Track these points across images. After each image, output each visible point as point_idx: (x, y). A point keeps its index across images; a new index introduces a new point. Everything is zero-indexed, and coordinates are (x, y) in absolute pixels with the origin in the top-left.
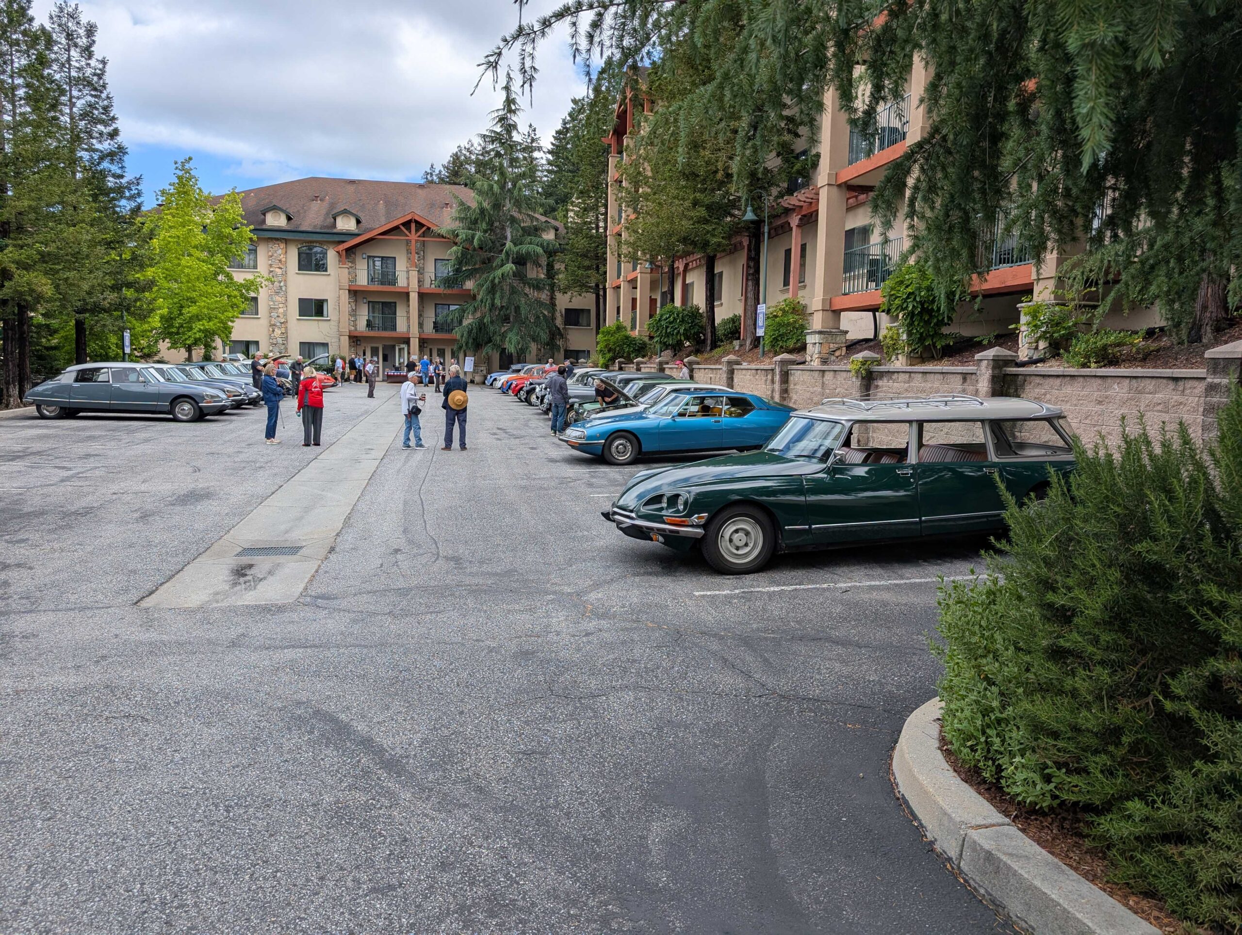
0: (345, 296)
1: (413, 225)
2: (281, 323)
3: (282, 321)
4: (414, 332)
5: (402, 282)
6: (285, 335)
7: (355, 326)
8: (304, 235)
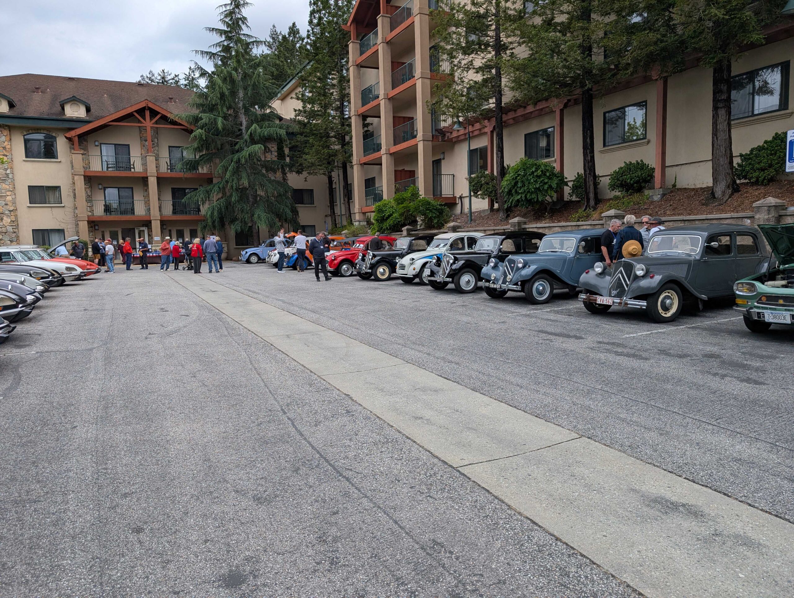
0: (80, 182)
1: (147, 113)
2: (10, 211)
3: (11, 208)
4: (155, 215)
5: (138, 168)
6: (16, 223)
7: (92, 211)
8: (31, 121)
